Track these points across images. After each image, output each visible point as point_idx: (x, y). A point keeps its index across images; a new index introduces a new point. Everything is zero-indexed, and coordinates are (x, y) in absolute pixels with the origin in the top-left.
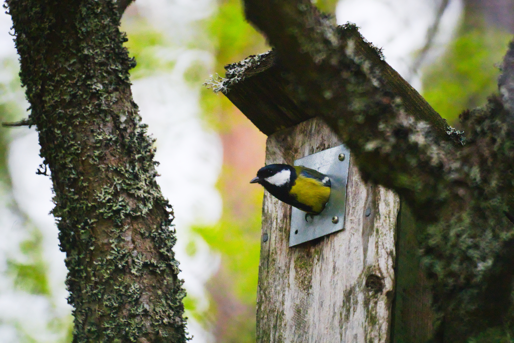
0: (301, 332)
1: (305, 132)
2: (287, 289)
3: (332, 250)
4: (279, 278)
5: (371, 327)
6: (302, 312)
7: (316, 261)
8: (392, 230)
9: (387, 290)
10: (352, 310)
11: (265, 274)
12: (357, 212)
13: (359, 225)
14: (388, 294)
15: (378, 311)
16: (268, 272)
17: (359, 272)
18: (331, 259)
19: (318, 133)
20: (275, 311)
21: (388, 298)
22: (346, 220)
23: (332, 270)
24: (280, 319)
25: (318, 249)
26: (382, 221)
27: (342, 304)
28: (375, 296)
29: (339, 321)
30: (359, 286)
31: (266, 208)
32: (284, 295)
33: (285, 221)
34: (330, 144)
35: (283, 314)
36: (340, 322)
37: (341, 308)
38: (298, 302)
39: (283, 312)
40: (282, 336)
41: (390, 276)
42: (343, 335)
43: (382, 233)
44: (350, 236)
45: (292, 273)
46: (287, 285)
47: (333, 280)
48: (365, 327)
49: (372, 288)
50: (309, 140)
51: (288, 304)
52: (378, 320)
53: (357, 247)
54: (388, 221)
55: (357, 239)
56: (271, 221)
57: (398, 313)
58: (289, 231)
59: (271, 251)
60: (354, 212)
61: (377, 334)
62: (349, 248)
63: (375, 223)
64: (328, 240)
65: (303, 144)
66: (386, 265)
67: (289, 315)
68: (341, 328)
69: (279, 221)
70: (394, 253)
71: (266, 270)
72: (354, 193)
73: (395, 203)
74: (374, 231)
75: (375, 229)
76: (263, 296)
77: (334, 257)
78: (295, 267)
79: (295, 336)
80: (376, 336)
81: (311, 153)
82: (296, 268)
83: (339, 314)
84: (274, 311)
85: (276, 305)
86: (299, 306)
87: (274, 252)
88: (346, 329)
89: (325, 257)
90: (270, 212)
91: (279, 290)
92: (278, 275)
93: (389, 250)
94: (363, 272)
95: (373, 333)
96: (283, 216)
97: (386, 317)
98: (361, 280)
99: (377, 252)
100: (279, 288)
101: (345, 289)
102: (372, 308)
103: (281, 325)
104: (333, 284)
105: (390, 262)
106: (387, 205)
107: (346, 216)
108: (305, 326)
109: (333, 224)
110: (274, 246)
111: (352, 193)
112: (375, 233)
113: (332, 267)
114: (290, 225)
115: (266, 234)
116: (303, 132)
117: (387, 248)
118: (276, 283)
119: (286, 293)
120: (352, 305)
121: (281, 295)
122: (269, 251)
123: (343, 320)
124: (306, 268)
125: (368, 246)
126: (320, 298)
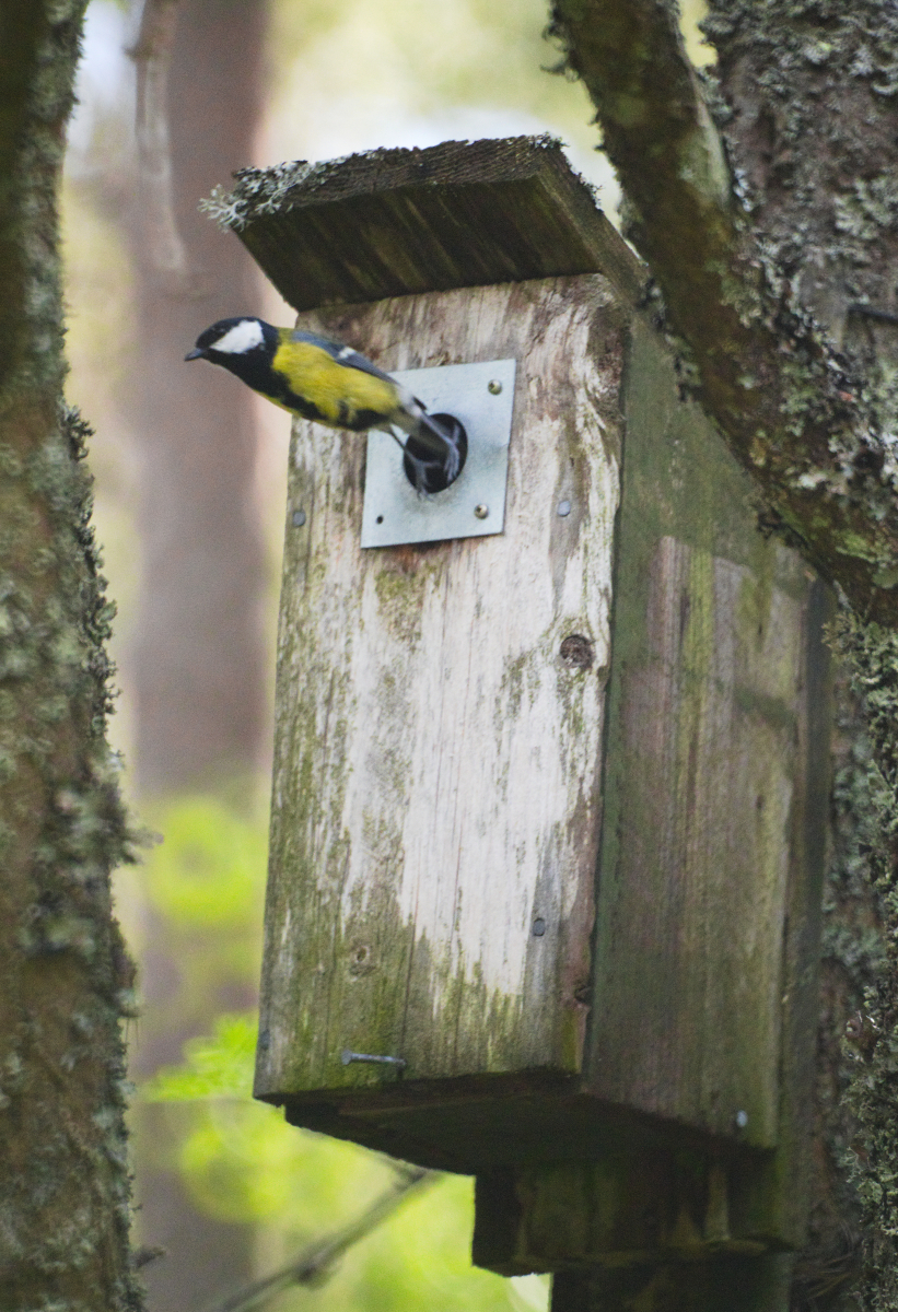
0: (396, 721)
1: (398, 321)
2: (356, 631)
3: (472, 570)
4: (336, 607)
5: (574, 738)
6: (398, 682)
7: (430, 585)
8: (608, 546)
9: (600, 665)
10: (525, 697)
11: (299, 592)
12: (536, 504)
13: (541, 529)
14: (601, 671)
15: (585, 706)
16: (307, 589)
17: (543, 625)
18: (469, 587)
19: (432, 326)
20: (327, 670)
21: (600, 680)
22: (508, 514)
23: (472, 610)
24: (341, 688)
25: (433, 563)
26: (592, 528)
27: (499, 682)
28: (580, 677)
29: (492, 715)
30: (543, 652)
31: (299, 459)
32: (349, 642)
33: (349, 492)
34: (463, 355)
35: (349, 680)
36: (494, 717)
37: (497, 690)
38: (387, 660)
39: (347, 675)
40: (346, 722)
41: (604, 637)
42: (505, 744)
43: (593, 553)
44: (517, 549)
45: (370, 601)
46: (357, 621)
47: (475, 631)
48: (561, 735)
49: (575, 660)
50: (408, 338)
51: (360, 661)
52: (585, 725)
53: (537, 575)
54: (601, 529)
55: (538, 558)
56: (313, 487)
57: (614, 708)
58: (360, 515)
59: (314, 549)
60: (527, 503)
61: (583, 752)
62: (515, 573)
63: (581, 533)
64: (462, 548)
65: (393, 344)
66: (597, 616)
67: (363, 683)
68: (500, 729)
69: (333, 490)
70: (610, 592)
71: (303, 583)
72: (526, 465)
73: (612, 492)
74: (579, 548)
75: (581, 545)
76: (296, 635)
77: (478, 585)
78: (377, 589)
79: (379, 727)
80: (581, 756)
81: (414, 364)
82: (379, 590)
83: (493, 701)
84: (322, 669)
85: (328, 657)
86: (390, 669)
87: (321, 549)
88: (512, 733)
89: (454, 581)
90: (308, 468)
91: (336, 631)
92: (332, 599)
93: (602, 587)
94: (553, 625)
95: (576, 750)
96: (345, 480)
97: (597, 717)
98: (549, 641)
99: (585, 591)
100: (334, 625)
101: (507, 654)
102: (576, 701)
103: (343, 700)
104: (477, 638)
105: (605, 611)
106: (601, 496)
107: (508, 507)
108: (406, 713)
109: (475, 518)
110: (321, 539)
111: (521, 463)
112: (581, 553)
113: (473, 604)
114: (362, 502)
115: (301, 511)
116: (393, 319)
117: (599, 582)
118: (329, 614)
119: (356, 638)
120: (526, 687)
121: (343, 641)
122: (309, 547)
123: (504, 714)
124: (405, 597)
125: (564, 577)
126: (443, 660)
